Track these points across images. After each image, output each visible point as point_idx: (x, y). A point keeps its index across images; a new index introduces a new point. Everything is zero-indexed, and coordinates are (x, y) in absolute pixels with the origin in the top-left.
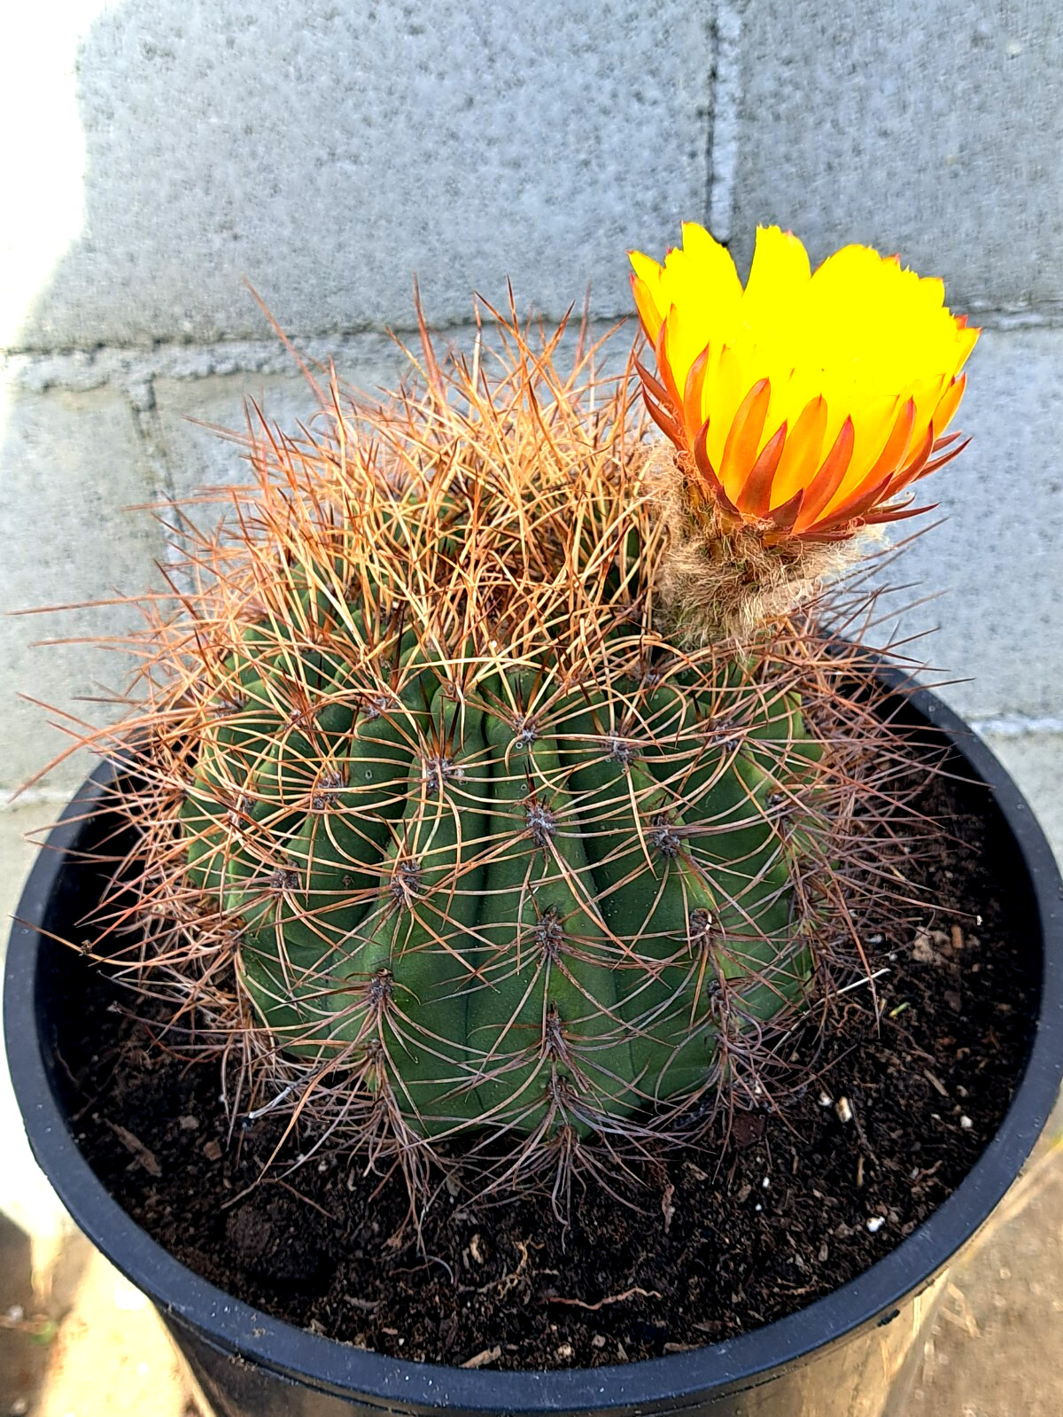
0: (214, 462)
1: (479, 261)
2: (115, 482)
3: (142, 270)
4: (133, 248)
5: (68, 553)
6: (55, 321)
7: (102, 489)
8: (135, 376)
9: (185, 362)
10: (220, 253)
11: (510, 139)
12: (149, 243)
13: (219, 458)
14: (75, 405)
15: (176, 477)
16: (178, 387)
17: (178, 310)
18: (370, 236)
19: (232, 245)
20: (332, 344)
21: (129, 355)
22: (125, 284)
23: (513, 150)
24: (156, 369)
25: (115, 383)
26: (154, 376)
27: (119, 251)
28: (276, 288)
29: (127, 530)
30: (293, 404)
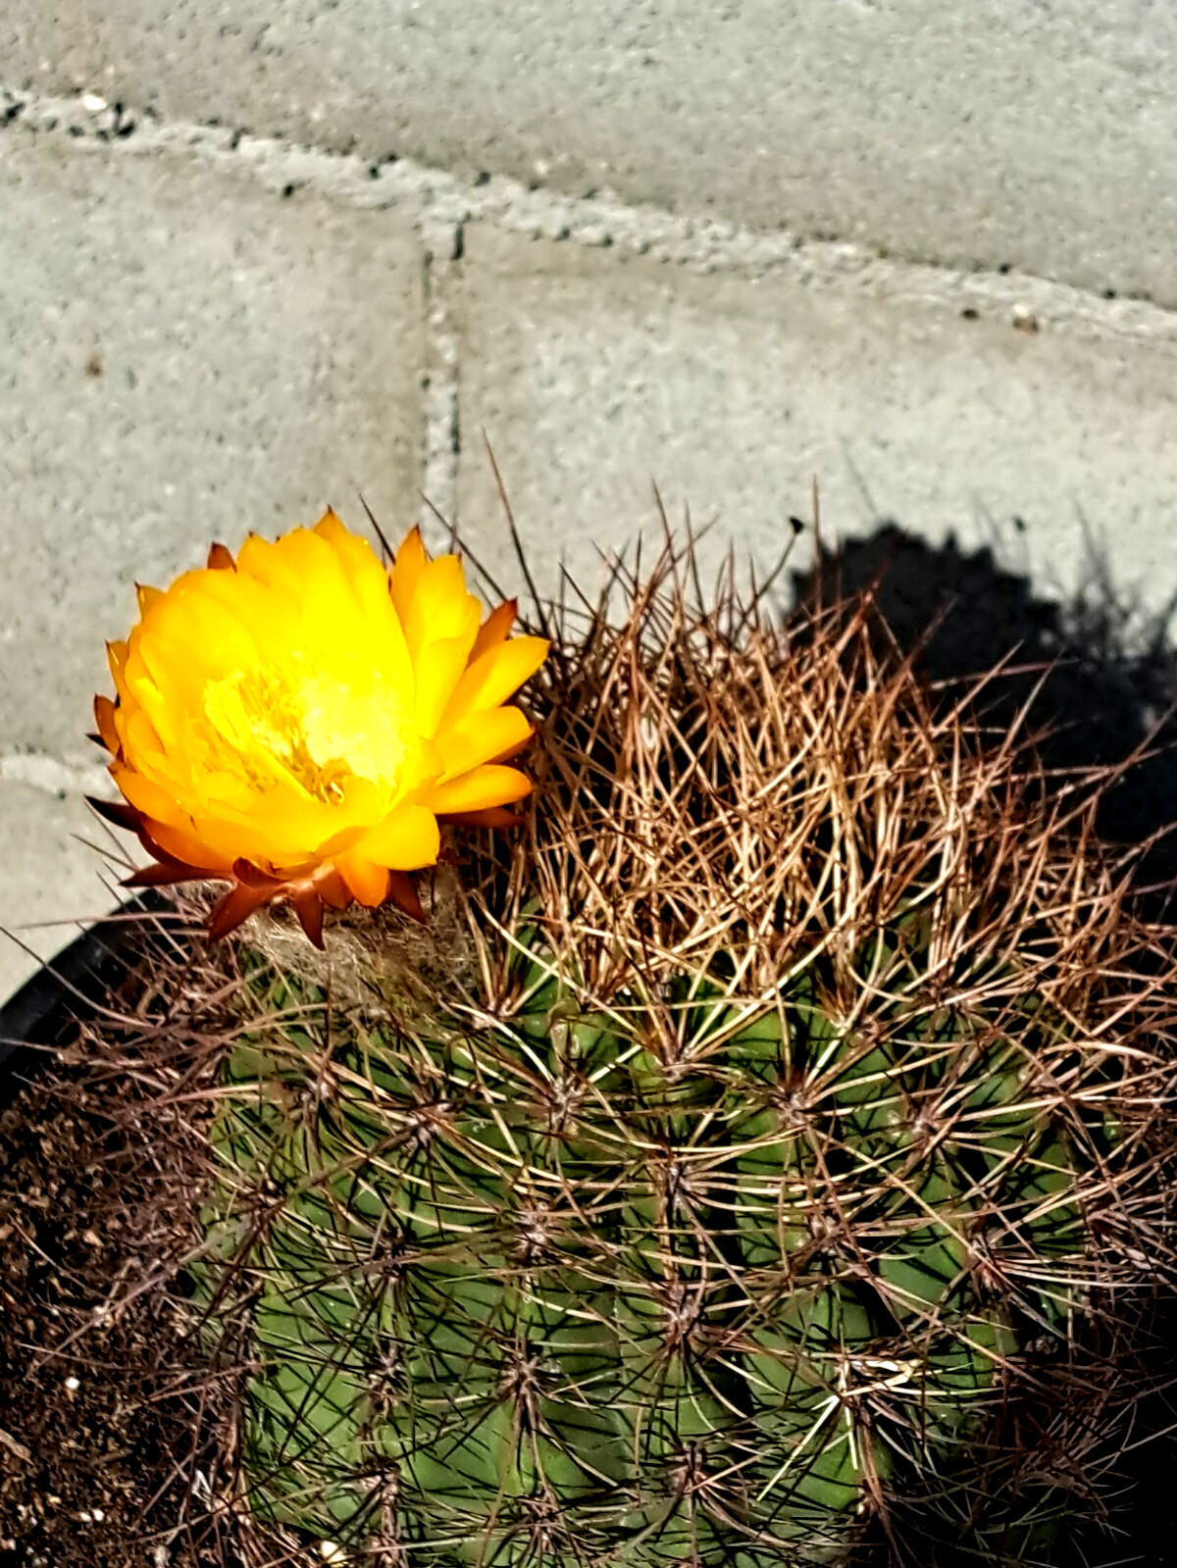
0: (538, 363)
1: (1047, 188)
2: (367, 350)
3: (487, 71)
4: (481, 39)
5: (260, 432)
6: (330, 108)
7: (344, 356)
8: (437, 210)
9: (525, 212)
10: (619, 78)
11: (1135, 29)
12: (507, 39)
13: (546, 360)
14: (330, 224)
15: (470, 368)
16: (507, 241)
17: (532, 142)
18: (872, 113)
19: (638, 70)
20: (776, 244)
21: (437, 178)
22: (456, 85)
23: (1140, 47)
24: (476, 209)
25: (404, 212)
26: (468, 217)
27: (458, 38)
28: (699, 150)
29: (367, 426)
30: (693, 312)
